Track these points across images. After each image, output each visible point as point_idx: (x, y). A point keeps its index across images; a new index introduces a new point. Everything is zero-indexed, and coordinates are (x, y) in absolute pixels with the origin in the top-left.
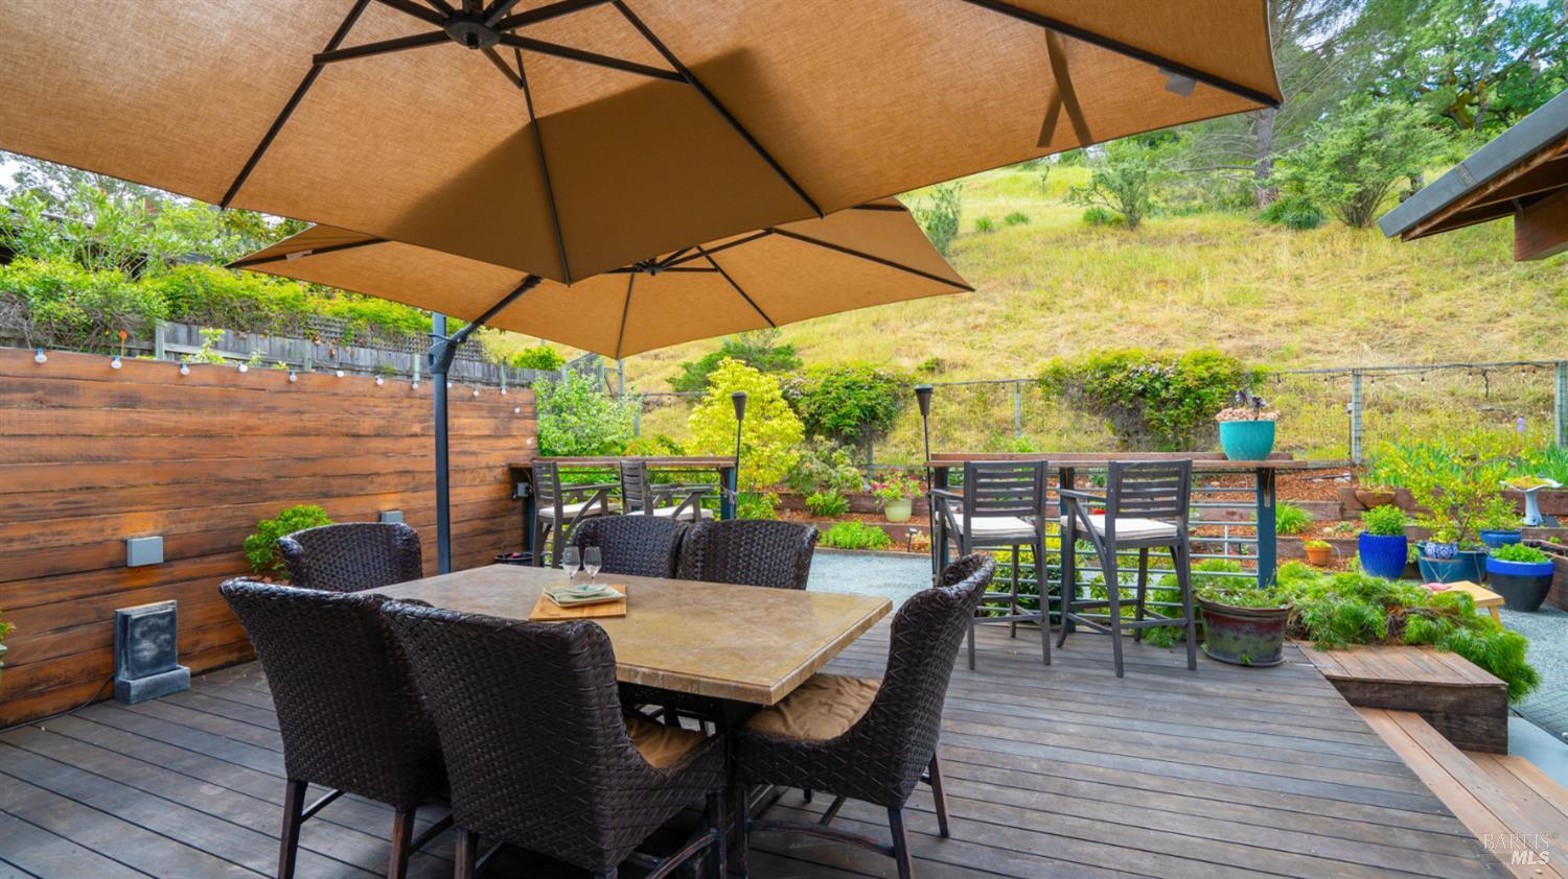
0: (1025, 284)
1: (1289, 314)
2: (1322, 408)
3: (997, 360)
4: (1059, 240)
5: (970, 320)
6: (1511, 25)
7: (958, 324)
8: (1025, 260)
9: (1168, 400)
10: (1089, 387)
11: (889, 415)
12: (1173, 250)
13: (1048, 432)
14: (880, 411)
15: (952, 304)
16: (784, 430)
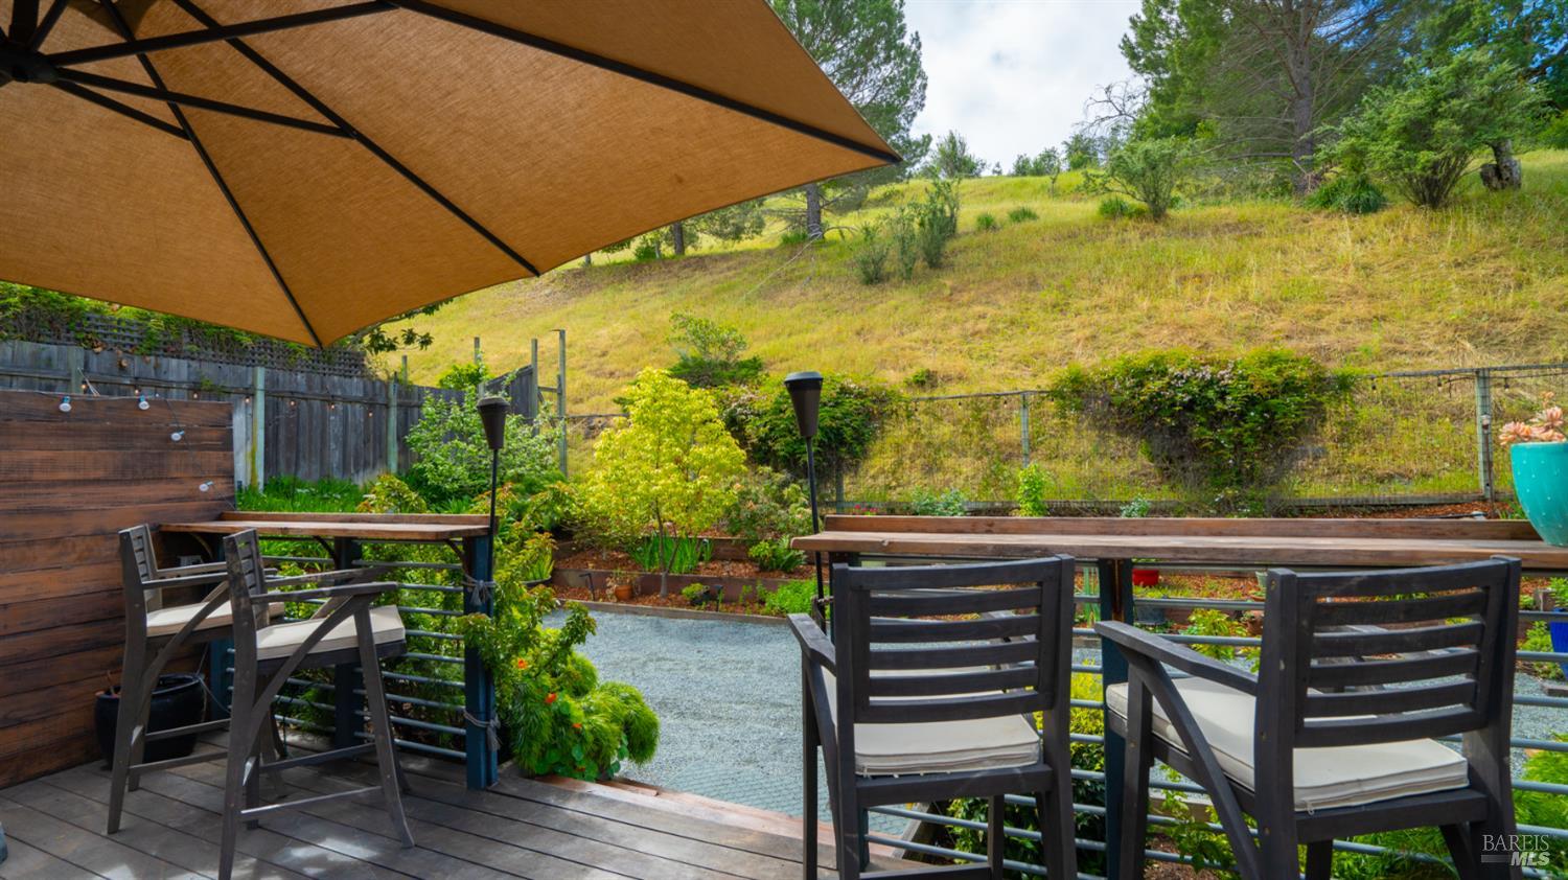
0: (1034, 284)
1: (1361, 309)
2: (1423, 423)
3: (1002, 369)
4: (1072, 236)
5: (969, 325)
6: (1551, 16)
7: (955, 331)
8: (1034, 258)
9: (1225, 413)
10: (1117, 400)
11: (860, 439)
12: (1207, 241)
13: (1065, 457)
14: (848, 433)
15: (948, 308)
16: (716, 459)
